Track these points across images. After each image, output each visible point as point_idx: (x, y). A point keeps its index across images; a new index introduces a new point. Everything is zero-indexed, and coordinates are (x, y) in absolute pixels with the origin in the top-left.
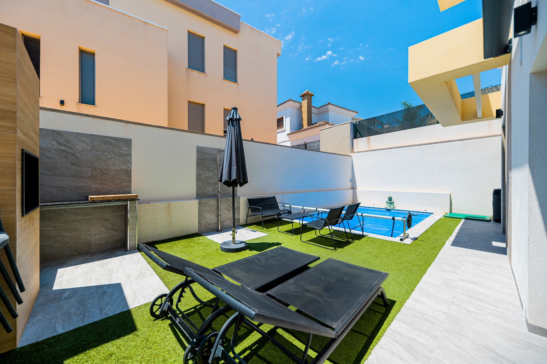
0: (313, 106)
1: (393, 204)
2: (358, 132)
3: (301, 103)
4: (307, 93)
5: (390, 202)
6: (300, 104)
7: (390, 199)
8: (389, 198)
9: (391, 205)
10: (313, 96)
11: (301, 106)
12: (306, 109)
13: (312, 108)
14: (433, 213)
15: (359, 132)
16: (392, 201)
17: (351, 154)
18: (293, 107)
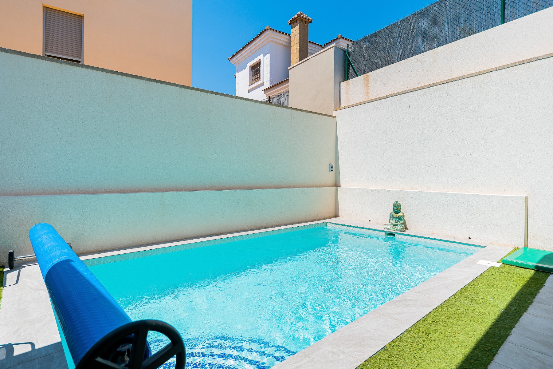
0: (310, 42)
1: (402, 222)
2: (351, 68)
3: (289, 35)
4: (299, 16)
5: (395, 215)
6: (287, 37)
7: (397, 208)
8: (394, 206)
9: (398, 223)
10: (311, 22)
11: (290, 40)
12: (298, 45)
13: (309, 44)
14: (484, 247)
15: (352, 66)
16: (400, 214)
17: (335, 113)
18: (276, 43)
